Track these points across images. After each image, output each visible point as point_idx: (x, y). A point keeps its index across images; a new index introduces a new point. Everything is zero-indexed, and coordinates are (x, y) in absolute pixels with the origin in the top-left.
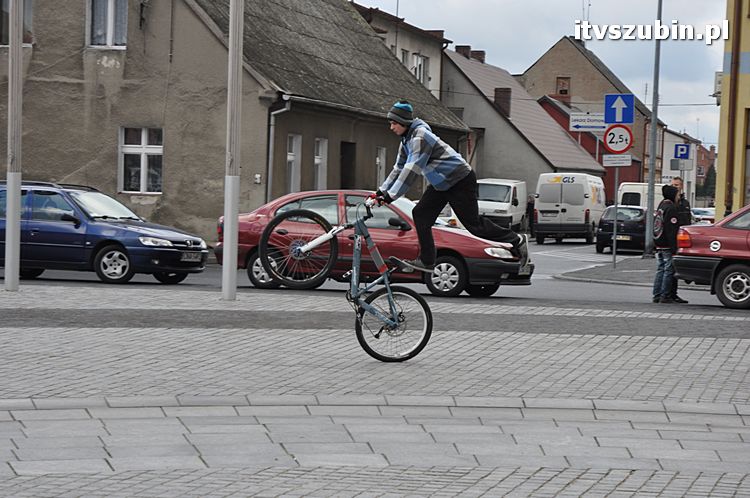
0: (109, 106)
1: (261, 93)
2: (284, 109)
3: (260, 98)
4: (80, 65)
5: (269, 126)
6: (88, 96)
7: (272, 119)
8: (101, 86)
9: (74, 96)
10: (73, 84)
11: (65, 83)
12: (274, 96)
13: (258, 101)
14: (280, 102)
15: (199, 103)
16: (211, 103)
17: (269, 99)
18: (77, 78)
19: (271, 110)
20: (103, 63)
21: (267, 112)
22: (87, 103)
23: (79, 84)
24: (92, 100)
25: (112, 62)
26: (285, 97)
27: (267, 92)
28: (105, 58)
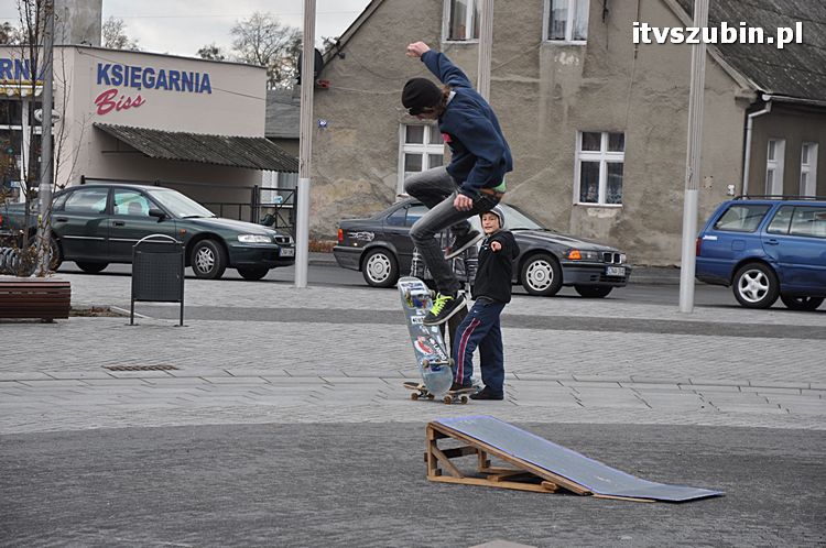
0: (566, 108)
1: (738, 92)
2: (764, 111)
3: (736, 98)
4: (536, 61)
5: (746, 130)
6: (543, 96)
7: (750, 122)
8: (558, 86)
9: (528, 97)
10: (528, 84)
11: (519, 83)
12: (752, 96)
13: (734, 102)
14: (759, 104)
15: (667, 104)
16: (679, 103)
17: (747, 99)
18: (533, 77)
19: (749, 111)
20: (561, 60)
21: (744, 113)
22: (542, 104)
23: (534, 83)
24: (547, 102)
25: (571, 59)
26: (765, 98)
27: (743, 92)
28: (564, 54)
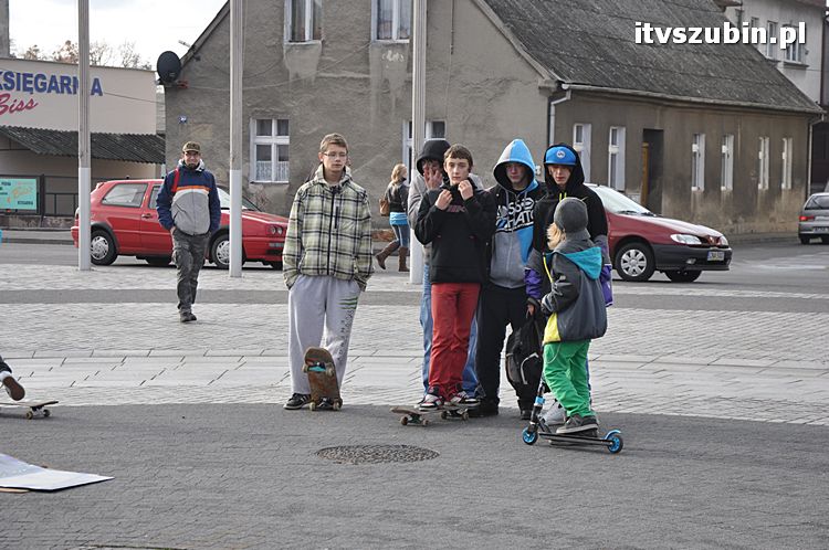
0: (394, 100)
1: (541, 83)
2: (564, 99)
3: (540, 88)
4: (367, 61)
5: (549, 116)
6: (373, 90)
7: (553, 109)
8: (386, 81)
9: (360, 91)
10: (360, 79)
11: (352, 78)
12: (553, 86)
13: (538, 91)
14: (560, 92)
15: (479, 95)
16: (492, 94)
17: (549, 89)
18: (364, 73)
19: (551, 99)
20: (388, 57)
21: (546, 102)
22: (373, 97)
23: (365, 79)
24: (377, 95)
25: (396, 56)
26: (565, 87)
27: (546, 82)
28: (390, 52)
